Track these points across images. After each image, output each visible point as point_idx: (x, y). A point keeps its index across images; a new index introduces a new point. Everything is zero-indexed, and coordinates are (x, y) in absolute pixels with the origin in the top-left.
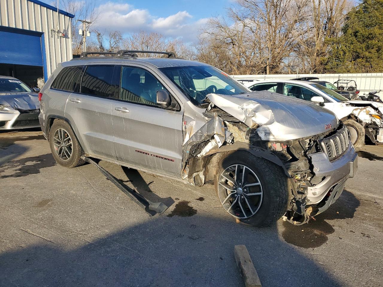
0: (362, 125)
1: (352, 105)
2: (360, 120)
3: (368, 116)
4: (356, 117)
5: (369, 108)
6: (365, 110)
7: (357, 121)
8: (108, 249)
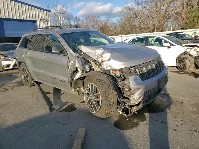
0: (193, 57)
1: (186, 46)
2: (191, 54)
3: (196, 52)
4: (189, 53)
5: (196, 48)
6: (193, 49)
7: (190, 55)
8: (17, 130)
